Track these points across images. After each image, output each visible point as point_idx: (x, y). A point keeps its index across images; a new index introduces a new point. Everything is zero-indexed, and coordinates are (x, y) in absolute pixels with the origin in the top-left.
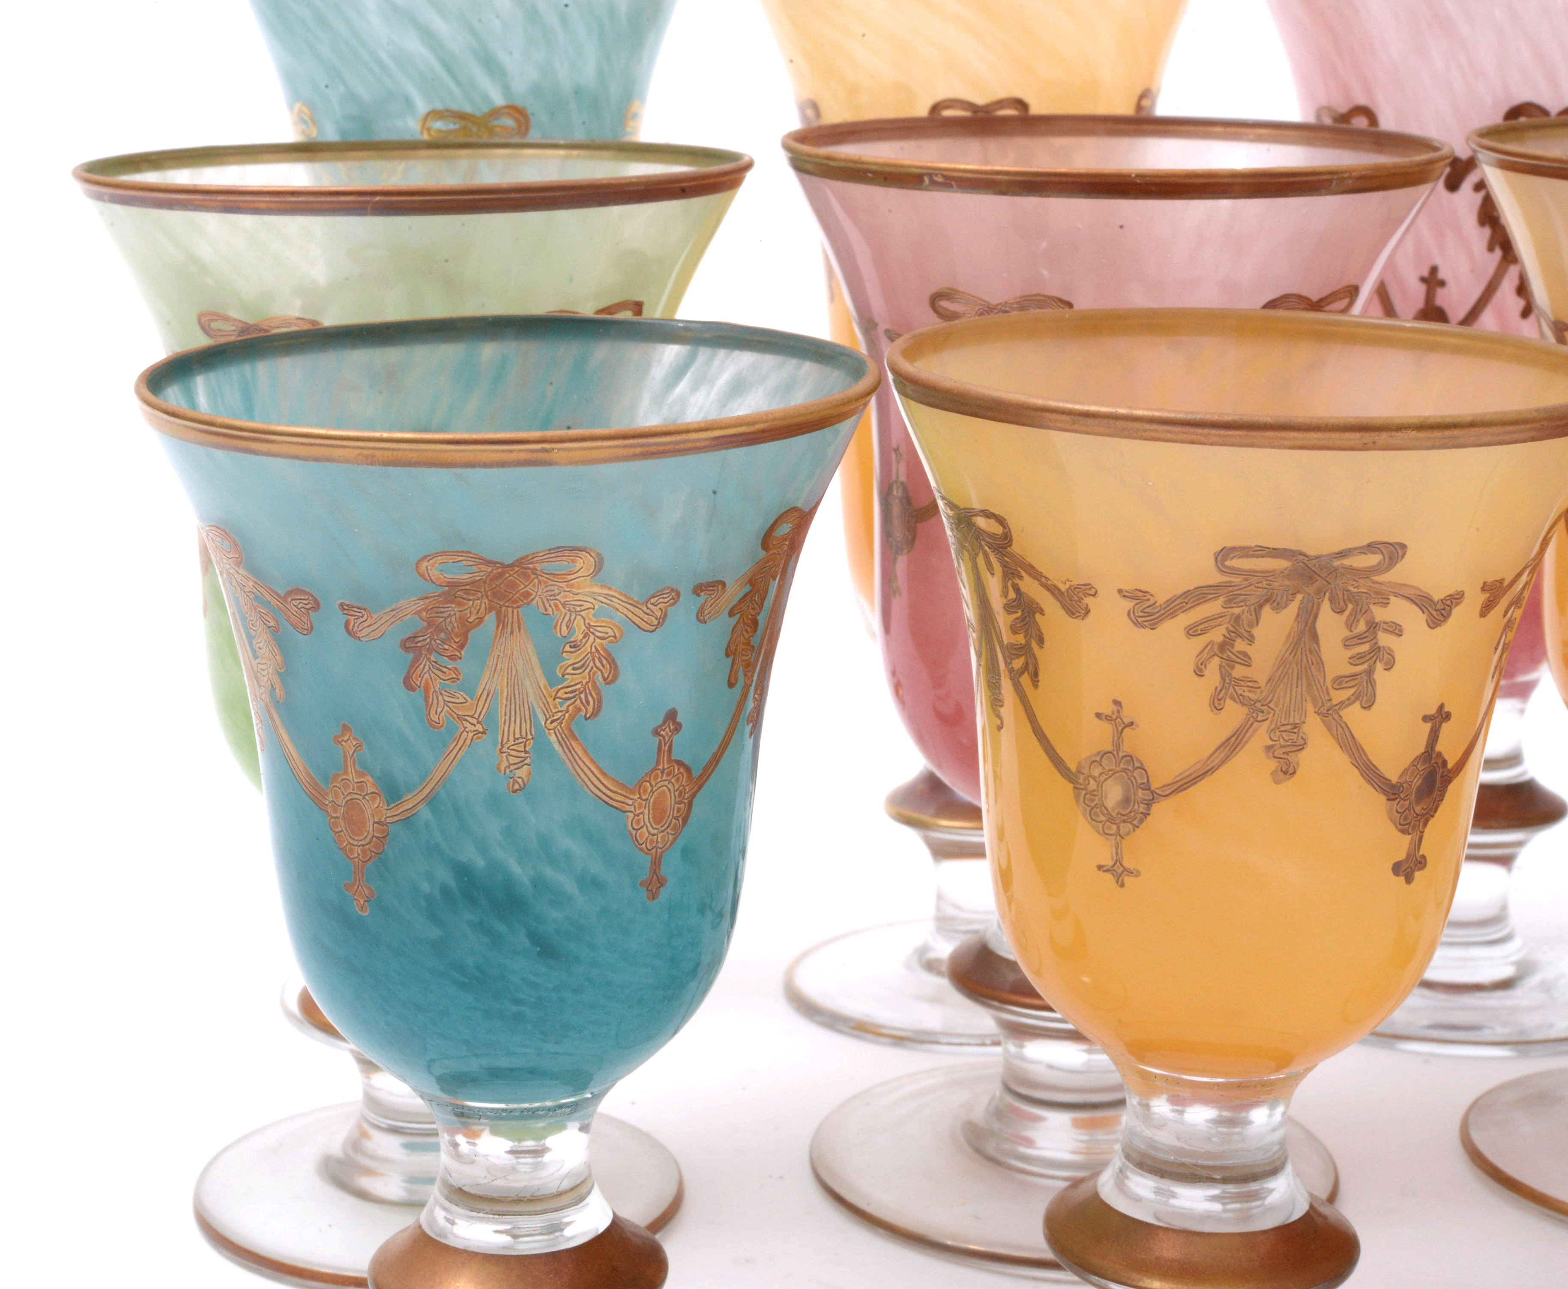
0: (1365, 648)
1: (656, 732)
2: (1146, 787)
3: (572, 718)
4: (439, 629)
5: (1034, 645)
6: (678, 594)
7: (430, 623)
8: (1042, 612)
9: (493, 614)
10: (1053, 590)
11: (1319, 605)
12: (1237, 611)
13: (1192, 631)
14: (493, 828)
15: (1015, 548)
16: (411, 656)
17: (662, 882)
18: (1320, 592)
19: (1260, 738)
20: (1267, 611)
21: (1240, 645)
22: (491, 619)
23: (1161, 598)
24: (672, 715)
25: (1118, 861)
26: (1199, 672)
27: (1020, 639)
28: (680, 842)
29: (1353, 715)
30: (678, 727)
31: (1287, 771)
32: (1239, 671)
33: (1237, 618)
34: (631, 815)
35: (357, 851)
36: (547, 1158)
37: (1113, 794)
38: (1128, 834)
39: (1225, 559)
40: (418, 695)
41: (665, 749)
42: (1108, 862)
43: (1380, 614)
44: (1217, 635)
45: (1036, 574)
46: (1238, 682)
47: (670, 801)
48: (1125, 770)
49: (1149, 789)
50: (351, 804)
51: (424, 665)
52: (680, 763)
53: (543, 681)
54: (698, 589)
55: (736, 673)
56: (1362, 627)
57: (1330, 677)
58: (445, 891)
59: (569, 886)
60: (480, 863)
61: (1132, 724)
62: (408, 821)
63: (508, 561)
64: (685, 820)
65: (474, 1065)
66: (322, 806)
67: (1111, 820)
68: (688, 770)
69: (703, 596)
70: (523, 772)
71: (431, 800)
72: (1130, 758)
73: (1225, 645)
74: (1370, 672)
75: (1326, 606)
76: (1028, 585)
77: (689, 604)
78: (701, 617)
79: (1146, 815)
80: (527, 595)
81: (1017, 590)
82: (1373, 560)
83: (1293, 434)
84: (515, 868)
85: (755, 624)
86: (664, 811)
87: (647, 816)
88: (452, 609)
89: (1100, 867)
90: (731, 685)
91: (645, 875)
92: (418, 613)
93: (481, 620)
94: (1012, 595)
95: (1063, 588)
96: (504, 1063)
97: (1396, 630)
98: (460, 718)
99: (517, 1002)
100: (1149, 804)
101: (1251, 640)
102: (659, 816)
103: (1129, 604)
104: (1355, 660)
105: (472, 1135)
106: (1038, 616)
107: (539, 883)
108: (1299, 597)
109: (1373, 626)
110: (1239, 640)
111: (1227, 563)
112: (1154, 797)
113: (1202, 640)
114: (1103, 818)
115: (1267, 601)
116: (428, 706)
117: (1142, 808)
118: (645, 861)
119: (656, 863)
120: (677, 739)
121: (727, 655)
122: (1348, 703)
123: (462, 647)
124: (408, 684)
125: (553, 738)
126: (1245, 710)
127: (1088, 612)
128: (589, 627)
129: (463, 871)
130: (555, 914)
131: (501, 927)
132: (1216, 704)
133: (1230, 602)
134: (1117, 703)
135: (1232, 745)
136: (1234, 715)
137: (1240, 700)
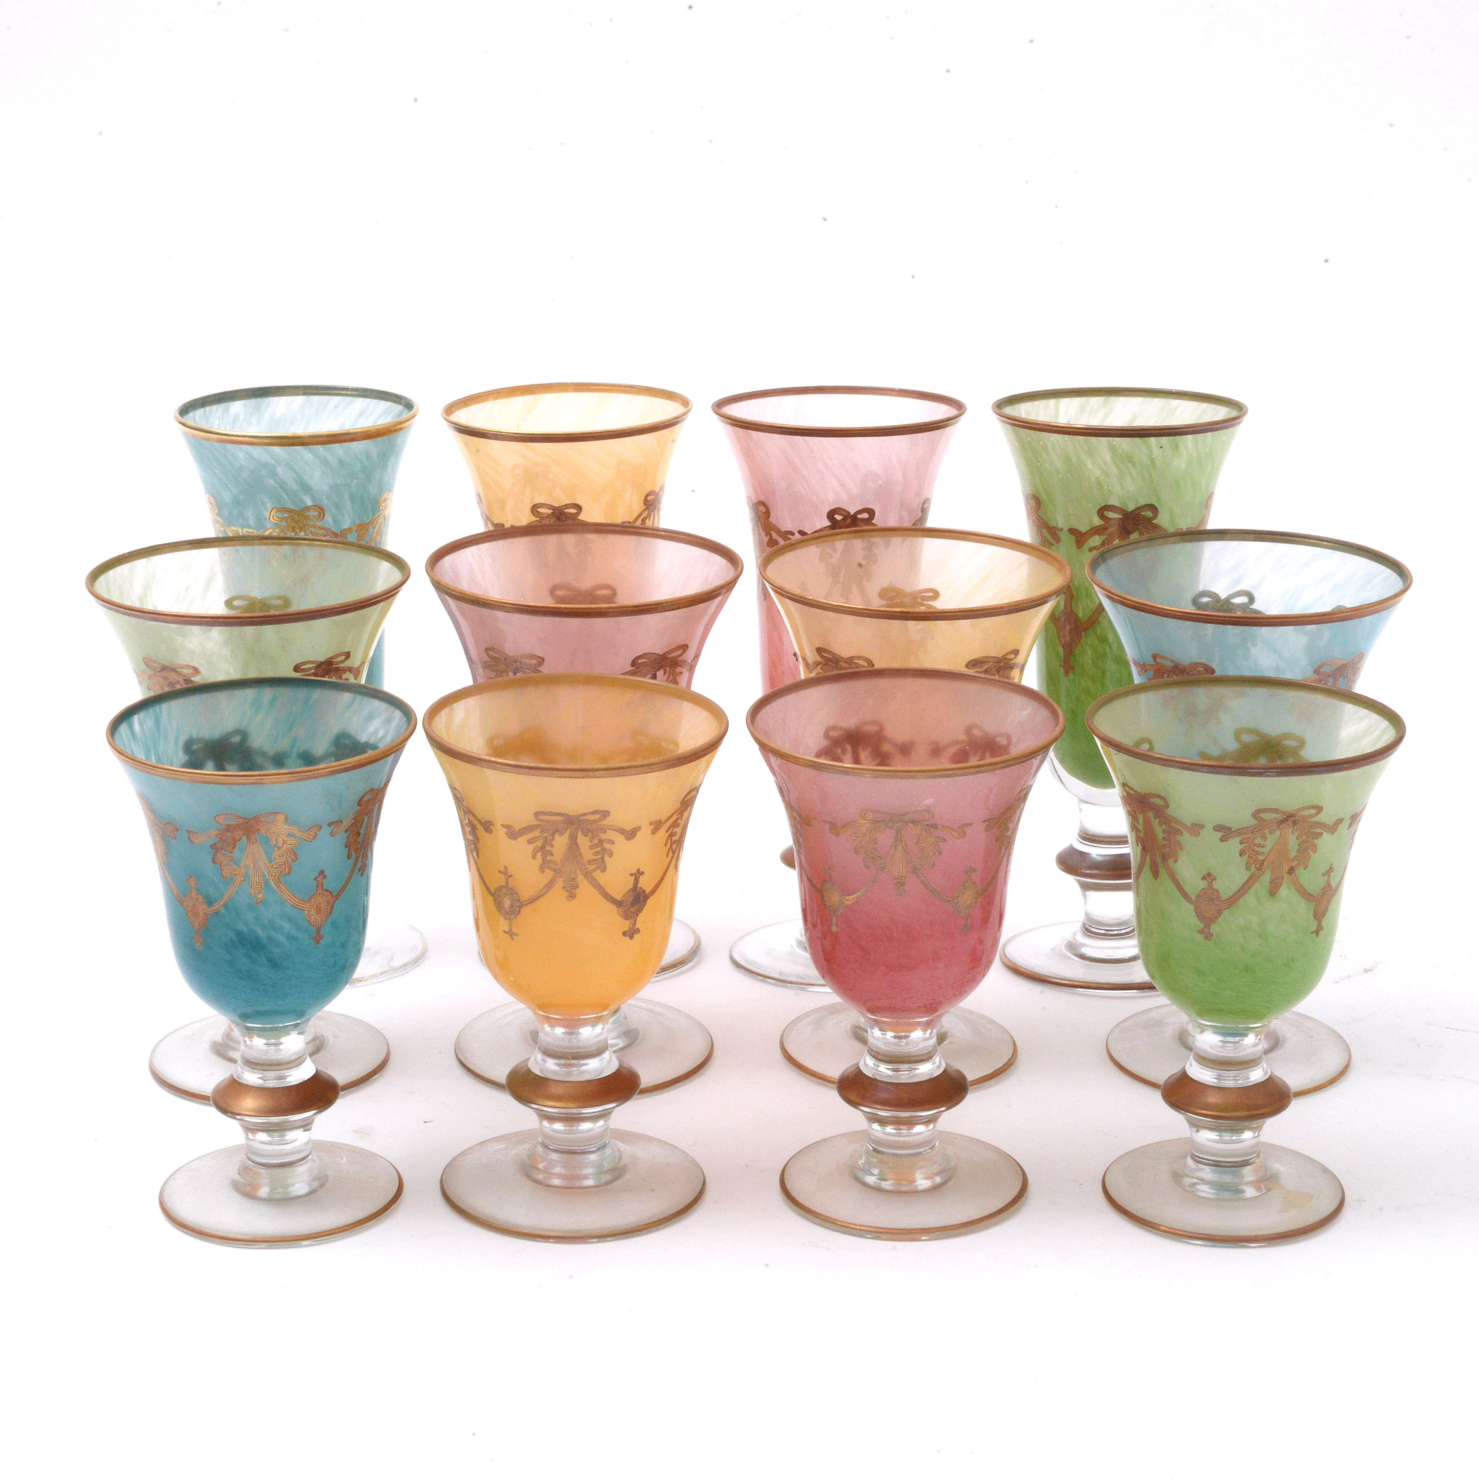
0: (599, 849)
1: (315, 879)
2: (519, 901)
3: (279, 875)
4: (224, 841)
5: (476, 842)
6: (321, 826)
7: (221, 839)
8: (477, 829)
9: (245, 836)
10: (480, 821)
11: (577, 834)
12: (545, 835)
13: (530, 842)
14: (250, 916)
15: (466, 803)
16: (214, 851)
17: (321, 937)
18: (577, 829)
19: (560, 883)
20: (557, 835)
21: (548, 848)
22: (245, 838)
23: (517, 828)
24: (322, 872)
25: (511, 930)
26: (534, 858)
27: (472, 838)
28: (330, 921)
29: (598, 875)
30: (325, 877)
31: (572, 896)
32: (549, 858)
33: (546, 838)
34: (306, 912)
35: (197, 924)
36: (281, 1047)
37: (507, 903)
38: (514, 919)
39: (537, 816)
40: (218, 866)
41: (320, 885)
42: (507, 929)
43: (603, 836)
44: (539, 843)
45: (474, 814)
46: (549, 862)
47: (323, 905)
48: (510, 894)
49: (519, 902)
50: (194, 906)
51: (219, 855)
52: (327, 891)
53: (266, 862)
54: (329, 825)
55: (351, 853)
56: (596, 841)
57: (585, 861)
58: (232, 940)
59: (282, 939)
60: (245, 930)
61: (511, 876)
62: (216, 913)
63: (250, 817)
64: (331, 913)
65: (249, 1010)
66: (183, 906)
67: (507, 913)
68: (331, 893)
69: (332, 827)
70: (260, 896)
71: (226, 906)
72: (512, 889)
73: (542, 848)
74: (602, 858)
75: (580, 833)
77: (326, 830)
78: (332, 834)
79: (519, 912)
80: (258, 829)
81: (469, 819)
82: (597, 817)
83: (555, 772)
84: (260, 932)
85: (359, 834)
86: (321, 909)
87: (313, 912)
88: (228, 834)
89: (504, 931)
90: (349, 858)
91: (314, 935)
92: (216, 835)
93: (240, 839)
94: (467, 821)
95: (483, 821)
96: (261, 1009)
97: (612, 842)
98: (235, 875)
99: (265, 985)
100: (520, 907)
101: (552, 846)
102: (318, 911)
103: (506, 830)
104: (595, 854)
105: (251, 1038)
107: (270, 938)
108: (569, 830)
109: (601, 841)
110: (547, 846)
111: (539, 817)
112: (522, 905)
113: (534, 845)
114: (504, 912)
115: (556, 832)
116: (222, 870)
117: (518, 909)
118: (314, 929)
119: (318, 930)
120: (325, 881)
121: (346, 846)
122: (595, 870)
123: (234, 848)
124: (214, 861)
125: (272, 883)
126: (553, 872)
127: (492, 831)
128: (284, 840)
129: (239, 933)
130: (277, 950)
131: (255, 955)
132: (542, 870)
133: (542, 832)
134: (505, 867)
135: (549, 886)
136: (549, 874)
137: (550, 868)
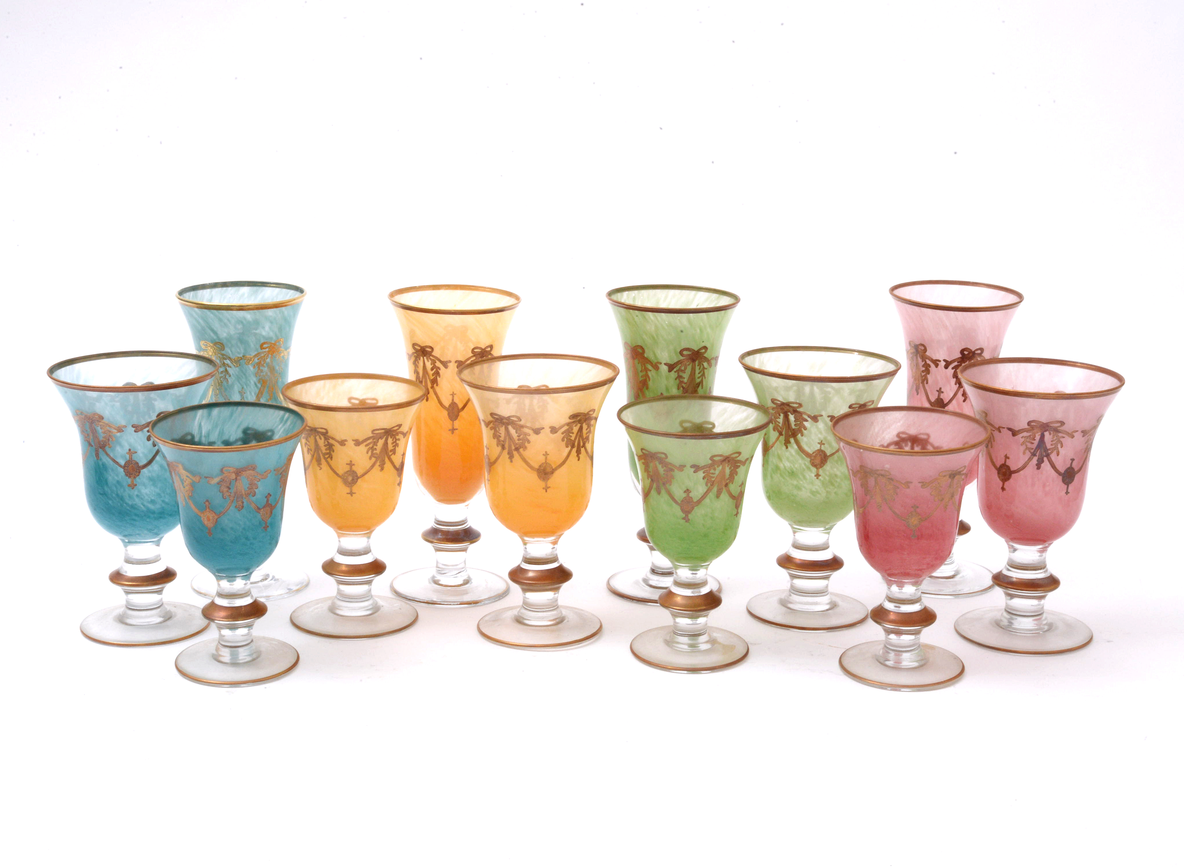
2: (357, 476)
5: (332, 452)
8: (334, 446)
10: (337, 441)
11: (388, 438)
12: (374, 441)
15: (329, 434)
18: (389, 435)
19: (378, 463)
20: (379, 440)
21: (375, 447)
23: (361, 441)
25: (351, 491)
26: (367, 453)
27: (328, 451)
31: (382, 469)
32: (375, 452)
33: (375, 442)
37: (350, 479)
38: (353, 486)
42: (349, 492)
44: (371, 446)
45: (333, 438)
48: (352, 474)
61: (353, 465)
67: (350, 484)
72: (353, 471)
76: (331, 441)
79: (357, 482)
81: (328, 442)
94: (326, 443)
95: (339, 441)
101: (377, 445)
103: (354, 442)
106: (333, 447)
108: (385, 437)
111: (374, 432)
112: (358, 478)
113: (368, 447)
115: (380, 438)
117: (356, 480)
127: (345, 445)
132: (370, 458)
133: (373, 439)
134: (350, 461)
135: (373, 466)
136: (373, 459)
137: (375, 457)
